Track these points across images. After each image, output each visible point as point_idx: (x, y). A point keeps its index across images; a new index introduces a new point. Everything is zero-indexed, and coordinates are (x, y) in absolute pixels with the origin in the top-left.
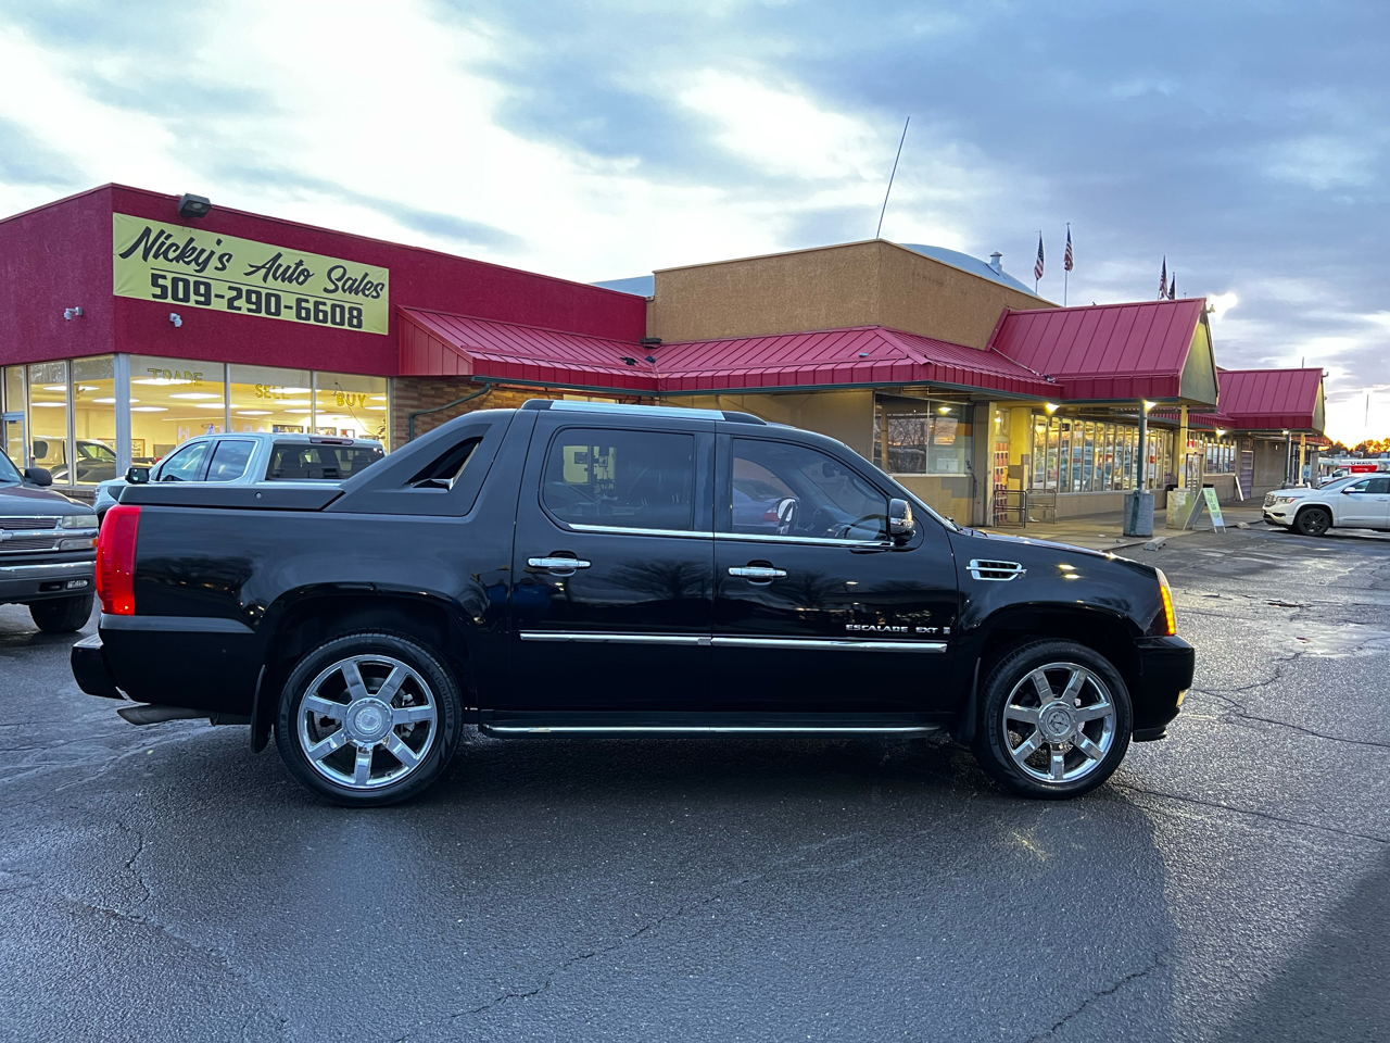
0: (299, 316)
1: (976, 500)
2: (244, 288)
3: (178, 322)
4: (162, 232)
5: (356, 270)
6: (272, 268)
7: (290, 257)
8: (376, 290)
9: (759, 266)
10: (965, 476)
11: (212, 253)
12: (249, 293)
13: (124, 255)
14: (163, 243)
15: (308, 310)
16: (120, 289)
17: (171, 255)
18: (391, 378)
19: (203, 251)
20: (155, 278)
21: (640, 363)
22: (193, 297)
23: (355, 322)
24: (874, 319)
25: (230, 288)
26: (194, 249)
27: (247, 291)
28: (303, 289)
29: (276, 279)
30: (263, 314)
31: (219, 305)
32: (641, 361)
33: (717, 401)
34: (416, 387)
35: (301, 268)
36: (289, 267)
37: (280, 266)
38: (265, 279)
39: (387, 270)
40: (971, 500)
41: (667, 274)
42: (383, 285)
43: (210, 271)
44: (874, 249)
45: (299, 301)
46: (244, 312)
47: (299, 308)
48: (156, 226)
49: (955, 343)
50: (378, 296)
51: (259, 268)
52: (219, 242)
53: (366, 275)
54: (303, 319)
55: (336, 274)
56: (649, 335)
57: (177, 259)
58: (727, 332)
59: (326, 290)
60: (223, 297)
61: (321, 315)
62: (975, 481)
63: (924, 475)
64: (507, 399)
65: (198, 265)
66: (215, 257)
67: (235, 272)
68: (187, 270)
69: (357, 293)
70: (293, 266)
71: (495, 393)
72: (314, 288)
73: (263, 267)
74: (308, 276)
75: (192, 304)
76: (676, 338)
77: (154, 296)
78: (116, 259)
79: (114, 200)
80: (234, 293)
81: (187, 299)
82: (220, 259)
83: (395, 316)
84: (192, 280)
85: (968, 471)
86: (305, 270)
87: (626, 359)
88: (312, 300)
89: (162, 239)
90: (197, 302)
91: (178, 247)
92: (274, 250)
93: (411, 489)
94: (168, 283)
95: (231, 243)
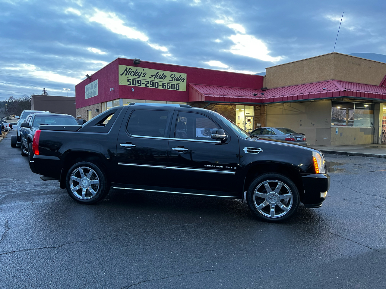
0: (163, 88)
1: (375, 135)
2: (149, 81)
3: (133, 90)
4: (130, 69)
5: (178, 74)
6: (156, 76)
7: (161, 72)
8: (183, 79)
9: (296, 64)
10: (370, 127)
11: (142, 73)
12: (151, 82)
13: (121, 75)
14: (130, 71)
15: (165, 86)
16: (120, 83)
17: (132, 74)
18: (187, 102)
19: (140, 72)
20: (128, 80)
21: (259, 95)
22: (137, 84)
23: (177, 88)
24: (332, 77)
25: (146, 81)
26: (137, 72)
27: (150, 82)
28: (164, 81)
29: (157, 78)
30: (154, 87)
31: (143, 86)
32: (259, 94)
33: (283, 105)
34: (194, 105)
35: (164, 75)
36: (160, 75)
37: (158, 75)
38: (154, 79)
39: (186, 74)
40: (373, 135)
41: (269, 69)
42: (185, 78)
43: (141, 77)
44: (332, 55)
45: (163, 84)
46: (149, 87)
47: (163, 85)
48: (128, 67)
49: (366, 84)
50: (184, 81)
51: (153, 76)
52: (143, 70)
53: (181, 76)
54: (164, 88)
55: (172, 76)
56: (264, 87)
57: (133, 75)
58: (286, 84)
59: (170, 80)
60: (144, 84)
61: (169, 87)
62: (374, 129)
63: (352, 127)
64: (219, 107)
65: (138, 76)
66: (142, 74)
67: (147, 77)
68: (136, 77)
69: (178, 81)
70: (162, 75)
71: (216, 105)
72: (167, 80)
73: (154, 75)
74: (166, 77)
75: (137, 86)
76: (271, 87)
77: (128, 84)
78: (119, 76)
79: (119, 62)
80: (147, 83)
81: (136, 84)
82: (144, 74)
83: (188, 86)
84: (137, 80)
85: (372, 126)
86: (165, 75)
87: (254, 94)
88: (166, 83)
89: (130, 70)
90: (138, 85)
91: (134, 72)
92: (157, 71)
93: (96, 126)
94: (131, 81)
95: (147, 70)
